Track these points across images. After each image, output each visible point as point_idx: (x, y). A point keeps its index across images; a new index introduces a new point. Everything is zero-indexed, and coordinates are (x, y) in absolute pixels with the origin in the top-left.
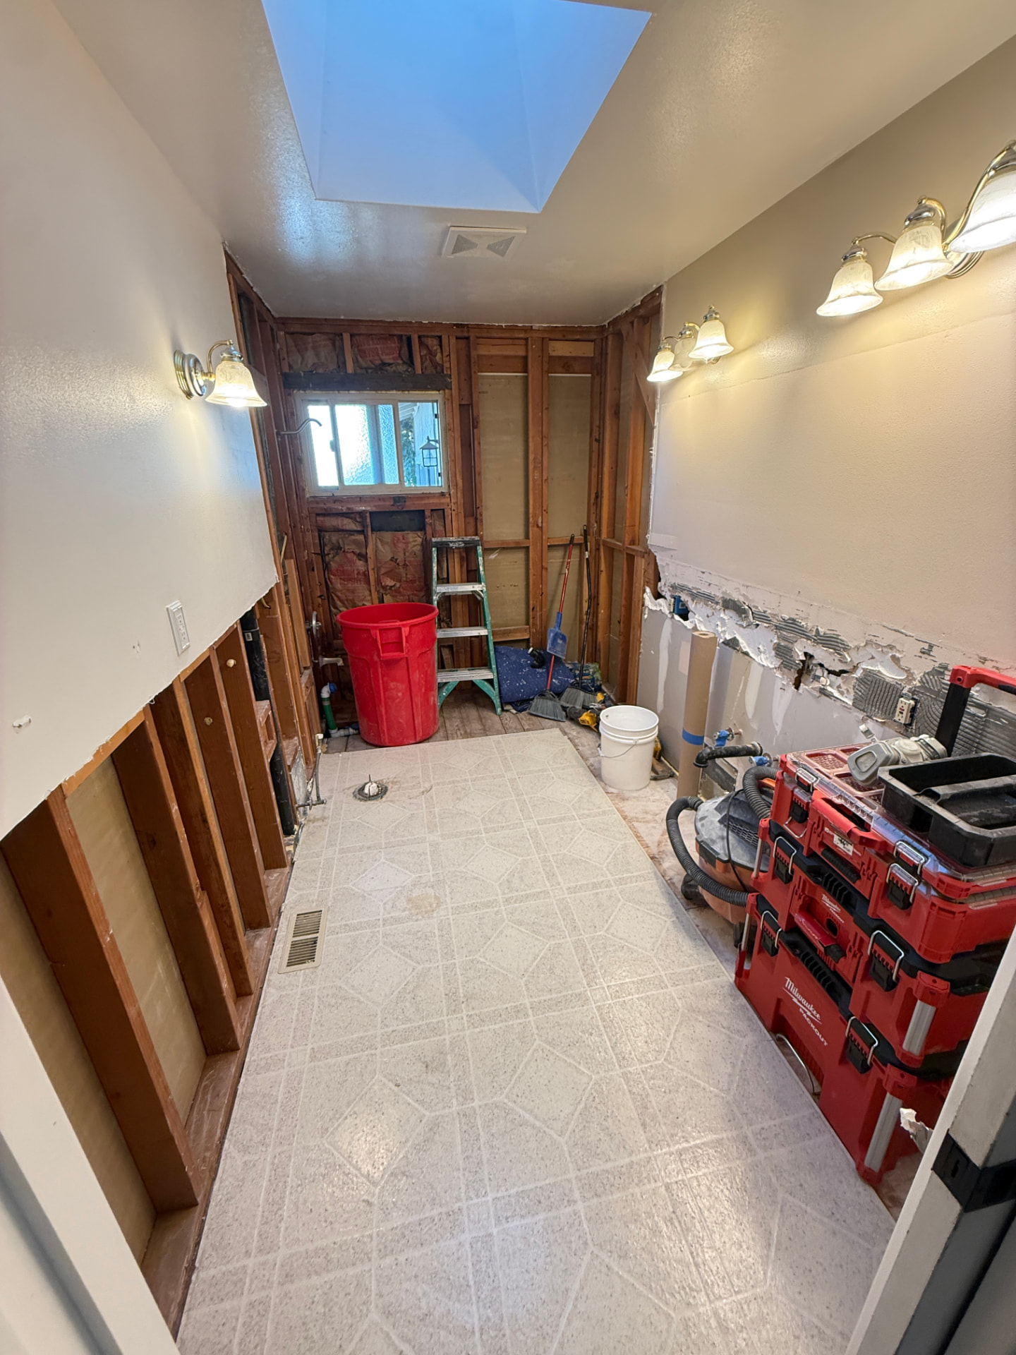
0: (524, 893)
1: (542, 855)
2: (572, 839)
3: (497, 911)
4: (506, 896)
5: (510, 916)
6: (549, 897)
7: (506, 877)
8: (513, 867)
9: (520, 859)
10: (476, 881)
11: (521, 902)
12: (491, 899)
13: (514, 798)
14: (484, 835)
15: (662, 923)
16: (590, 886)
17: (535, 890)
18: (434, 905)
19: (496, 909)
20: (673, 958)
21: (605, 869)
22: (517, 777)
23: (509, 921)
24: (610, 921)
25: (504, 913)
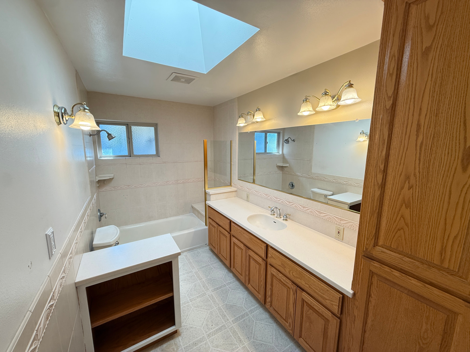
0: (215, 329)
1: (217, 307)
2: (227, 296)
3: (206, 343)
4: (207, 333)
5: (212, 344)
6: (226, 328)
7: (205, 323)
8: (207, 317)
9: (209, 311)
10: (192, 329)
11: (215, 334)
12: (201, 337)
13: (199, 281)
14: (190, 303)
15: (272, 327)
16: (241, 317)
17: (219, 326)
18: (175, 349)
19: (205, 342)
20: (281, 343)
21: (244, 307)
22: (198, 271)
23: (212, 347)
24: (253, 333)
25: (209, 343)
